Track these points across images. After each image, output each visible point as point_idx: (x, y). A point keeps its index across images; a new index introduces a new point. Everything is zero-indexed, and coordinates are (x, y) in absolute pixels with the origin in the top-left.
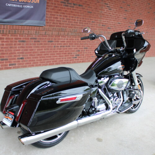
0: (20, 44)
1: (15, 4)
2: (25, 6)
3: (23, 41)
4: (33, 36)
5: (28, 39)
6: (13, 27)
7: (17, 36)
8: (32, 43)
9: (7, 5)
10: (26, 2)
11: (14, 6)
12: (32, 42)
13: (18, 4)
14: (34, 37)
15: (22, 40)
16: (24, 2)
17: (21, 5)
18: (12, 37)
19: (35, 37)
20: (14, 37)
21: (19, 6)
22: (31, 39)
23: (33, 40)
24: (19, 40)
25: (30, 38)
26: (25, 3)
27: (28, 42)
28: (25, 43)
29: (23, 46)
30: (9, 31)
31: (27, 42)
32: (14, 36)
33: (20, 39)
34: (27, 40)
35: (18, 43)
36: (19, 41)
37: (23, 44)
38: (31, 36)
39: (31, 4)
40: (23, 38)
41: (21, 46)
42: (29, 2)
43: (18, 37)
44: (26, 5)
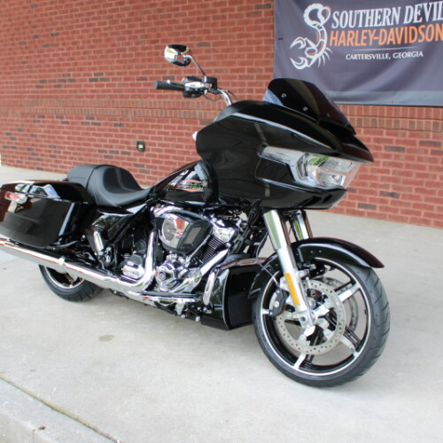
0: (387, 156)
1: (368, 53)
2: (400, 55)
3: (398, 149)
4: (428, 137)
5: (413, 143)
6: (366, 110)
7: (381, 133)
8: (423, 156)
9: (349, 57)
10: (399, 42)
11: (366, 58)
12: (426, 152)
13: (375, 53)
14: (431, 139)
15: (394, 145)
16: (394, 43)
17: (385, 52)
18: (368, 136)
19: (434, 137)
20: (372, 137)
21: (378, 56)
22: (422, 143)
23: (430, 149)
24: (387, 145)
25: (418, 140)
26: (397, 45)
27: (415, 151)
28: (403, 155)
29: (397, 161)
30: (358, 120)
31: (410, 151)
32: (374, 133)
33: (390, 141)
34: (408, 147)
35: (383, 152)
36: (386, 148)
37: (397, 157)
38: (422, 137)
39: (417, 46)
40: (398, 141)
41: (392, 160)
42: (411, 41)
43: (385, 136)
44: (402, 51)
